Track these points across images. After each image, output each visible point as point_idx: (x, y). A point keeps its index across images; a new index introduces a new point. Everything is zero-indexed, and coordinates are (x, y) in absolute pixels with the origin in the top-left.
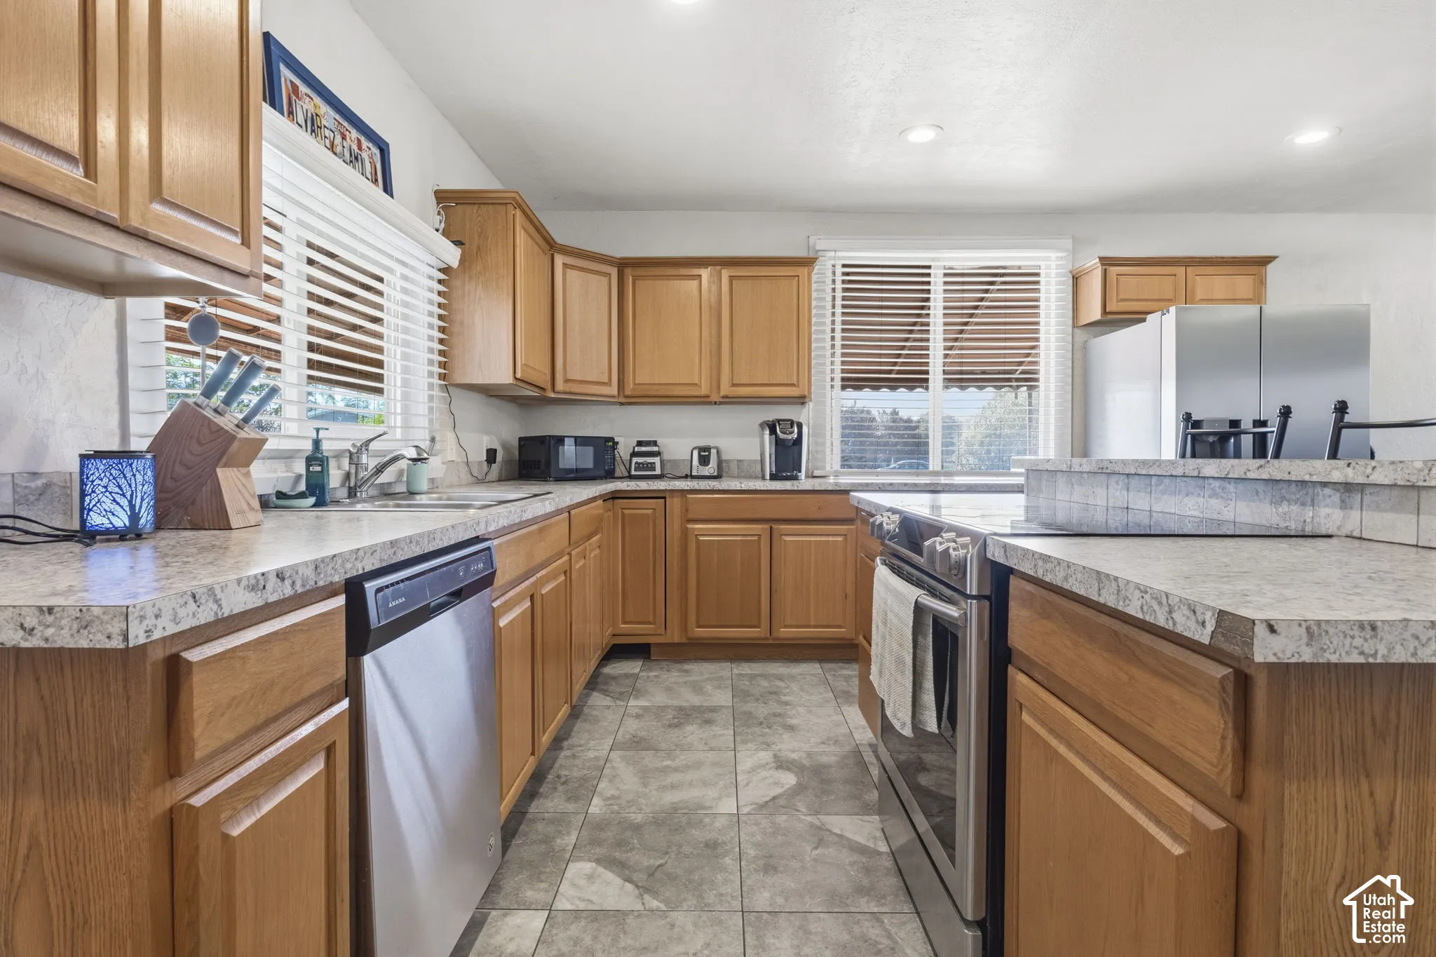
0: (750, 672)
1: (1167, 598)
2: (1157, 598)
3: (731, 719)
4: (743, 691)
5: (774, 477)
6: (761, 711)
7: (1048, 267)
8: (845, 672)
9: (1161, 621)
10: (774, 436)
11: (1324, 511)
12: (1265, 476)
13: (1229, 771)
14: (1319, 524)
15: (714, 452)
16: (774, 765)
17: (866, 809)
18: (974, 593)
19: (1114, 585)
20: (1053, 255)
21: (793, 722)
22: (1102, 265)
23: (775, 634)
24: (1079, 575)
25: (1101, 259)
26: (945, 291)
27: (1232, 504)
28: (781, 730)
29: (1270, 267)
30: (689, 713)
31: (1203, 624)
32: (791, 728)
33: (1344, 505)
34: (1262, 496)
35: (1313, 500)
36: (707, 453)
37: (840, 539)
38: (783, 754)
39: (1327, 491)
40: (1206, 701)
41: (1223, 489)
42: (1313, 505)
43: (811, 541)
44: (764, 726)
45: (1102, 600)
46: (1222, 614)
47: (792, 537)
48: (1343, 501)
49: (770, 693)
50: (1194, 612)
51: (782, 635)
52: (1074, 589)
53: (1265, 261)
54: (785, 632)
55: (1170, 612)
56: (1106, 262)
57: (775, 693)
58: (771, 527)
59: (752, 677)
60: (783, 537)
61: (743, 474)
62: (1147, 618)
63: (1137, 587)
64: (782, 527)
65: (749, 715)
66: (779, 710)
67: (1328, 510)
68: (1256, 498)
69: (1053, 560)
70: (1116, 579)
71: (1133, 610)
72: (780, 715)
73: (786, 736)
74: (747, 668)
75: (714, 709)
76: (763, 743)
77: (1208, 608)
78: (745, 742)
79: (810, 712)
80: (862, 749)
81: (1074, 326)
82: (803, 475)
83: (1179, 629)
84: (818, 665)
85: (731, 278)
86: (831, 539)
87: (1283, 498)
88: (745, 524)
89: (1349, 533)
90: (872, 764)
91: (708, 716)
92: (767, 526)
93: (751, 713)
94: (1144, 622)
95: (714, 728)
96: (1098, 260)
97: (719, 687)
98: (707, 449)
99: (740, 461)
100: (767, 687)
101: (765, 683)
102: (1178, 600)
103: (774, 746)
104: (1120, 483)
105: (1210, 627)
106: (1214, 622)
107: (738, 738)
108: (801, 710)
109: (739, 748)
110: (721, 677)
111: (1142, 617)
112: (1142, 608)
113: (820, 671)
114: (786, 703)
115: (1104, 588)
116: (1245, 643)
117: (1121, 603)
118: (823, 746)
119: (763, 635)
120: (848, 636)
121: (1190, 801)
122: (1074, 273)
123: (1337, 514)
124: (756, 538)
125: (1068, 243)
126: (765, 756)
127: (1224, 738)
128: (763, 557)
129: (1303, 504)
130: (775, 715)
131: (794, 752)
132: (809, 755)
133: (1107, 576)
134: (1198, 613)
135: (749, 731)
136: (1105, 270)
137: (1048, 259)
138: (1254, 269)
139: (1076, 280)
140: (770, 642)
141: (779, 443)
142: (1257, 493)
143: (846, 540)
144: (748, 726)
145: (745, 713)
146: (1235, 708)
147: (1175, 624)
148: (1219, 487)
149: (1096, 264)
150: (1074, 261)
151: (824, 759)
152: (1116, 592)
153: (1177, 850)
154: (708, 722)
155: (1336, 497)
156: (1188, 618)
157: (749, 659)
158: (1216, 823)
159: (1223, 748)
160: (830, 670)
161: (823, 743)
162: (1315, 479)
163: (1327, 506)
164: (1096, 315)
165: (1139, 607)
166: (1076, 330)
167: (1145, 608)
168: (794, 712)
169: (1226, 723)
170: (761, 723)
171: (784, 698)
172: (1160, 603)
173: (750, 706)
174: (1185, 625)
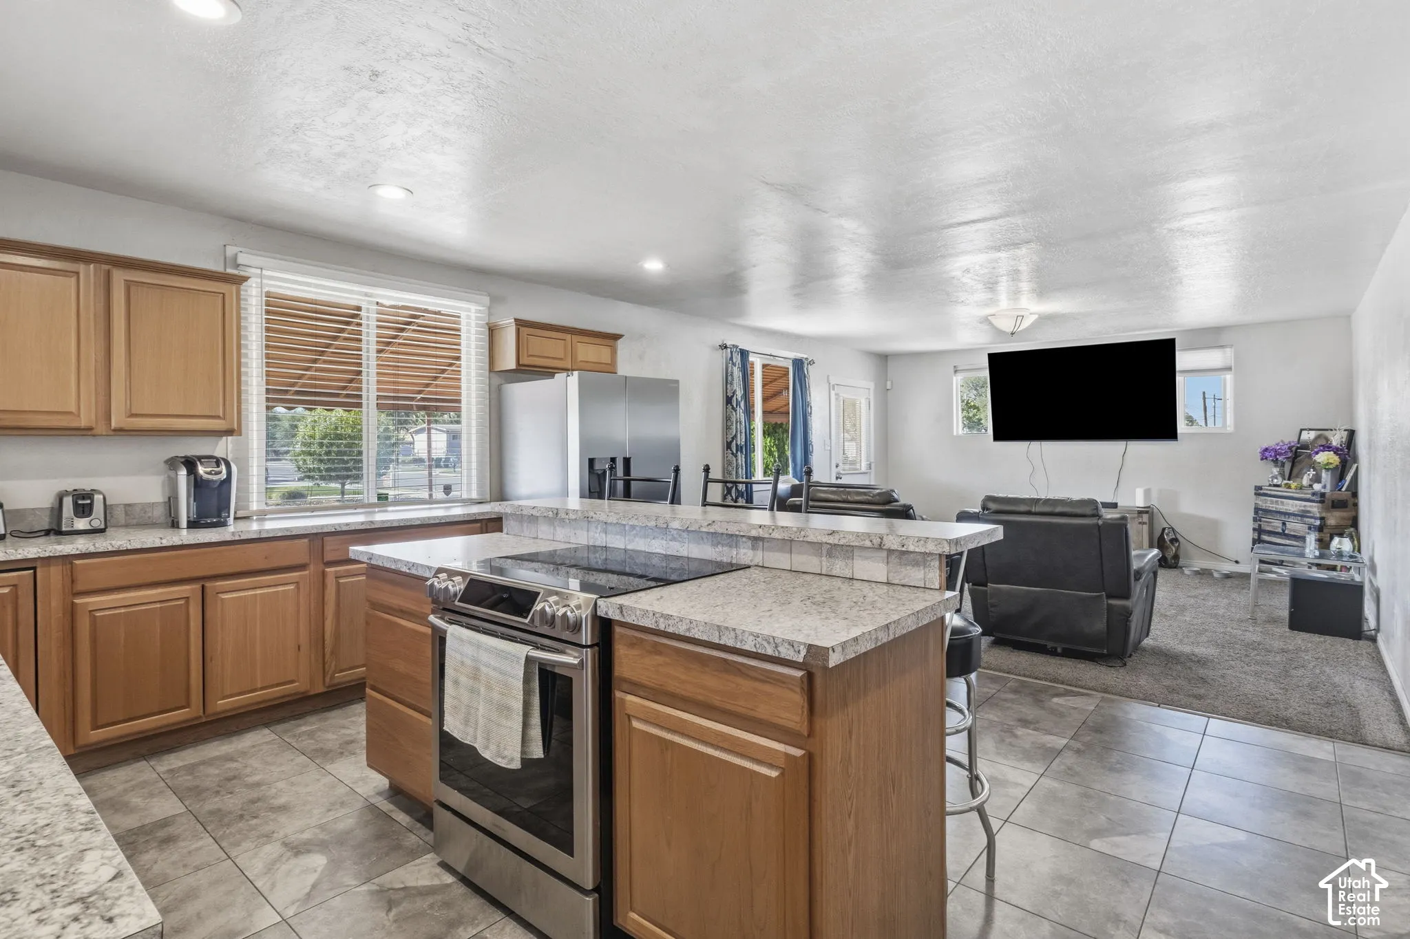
0: (181, 764)
1: (774, 640)
2: (766, 640)
3: (199, 827)
4: (189, 789)
5: (192, 525)
6: (231, 803)
7: (468, 317)
8: (304, 729)
9: (770, 652)
10: (192, 477)
11: (742, 551)
12: (712, 530)
13: (806, 723)
14: (740, 558)
15: (98, 498)
16: (289, 854)
17: (414, 854)
18: (589, 643)
19: (732, 634)
20: (473, 307)
21: (281, 801)
22: (516, 324)
23: (210, 710)
24: (701, 628)
25: (515, 319)
26: (378, 327)
27: (686, 545)
28: (273, 816)
29: (619, 342)
30: (131, 840)
31: (799, 652)
32: (283, 809)
33: (754, 548)
34: (705, 540)
35: (737, 545)
36: (89, 502)
37: (292, 587)
38: (292, 838)
39: (744, 539)
40: (792, 690)
41: (680, 535)
42: (736, 547)
43: (256, 595)
44: (247, 817)
45: (722, 642)
46: (810, 647)
47: (230, 595)
48: (753, 546)
49: (229, 780)
50: (793, 646)
51: (219, 709)
52: (696, 636)
53: (616, 337)
54: (222, 704)
55: (776, 647)
56: (521, 324)
57: (235, 777)
58: (203, 587)
59: (191, 769)
60: (220, 595)
61: (135, 521)
62: (759, 651)
63: (751, 634)
64: (218, 584)
65: (218, 814)
66: (254, 794)
67: (745, 551)
68: (701, 542)
69: (675, 618)
70: (734, 630)
71: (749, 646)
72: (259, 800)
73: (283, 819)
74: (175, 761)
75: (165, 823)
76: (258, 837)
77: (800, 643)
78: (237, 844)
79: (293, 784)
80: (373, 801)
81: (491, 370)
82: (231, 520)
83: (782, 656)
84: (266, 731)
85: (129, 285)
86: (280, 589)
87: (719, 543)
88: (166, 587)
89: (757, 564)
90: (392, 811)
91: (161, 834)
92: (197, 587)
93: (219, 810)
94: (757, 653)
95: (182, 844)
96: (513, 320)
97: (151, 795)
98: (89, 495)
99: (129, 505)
100: (218, 775)
101: (213, 771)
102: (781, 640)
103: (275, 835)
104: (599, 528)
105: (803, 652)
106: (805, 650)
107: (224, 844)
108: (281, 785)
109: (233, 854)
110: (145, 782)
111: (755, 651)
112: (755, 646)
113: (273, 736)
114: (258, 785)
115: (724, 635)
116: (824, 660)
117: (739, 643)
118: (330, 813)
119: (195, 715)
120: (302, 689)
121: (783, 745)
122: (491, 325)
123: (750, 553)
124: (182, 602)
125: (486, 300)
126: (272, 850)
127: (803, 707)
128: (192, 624)
129: (730, 546)
130: (253, 802)
131: (302, 832)
132: (322, 827)
133: (727, 628)
134: (795, 646)
135: (232, 830)
136: (519, 329)
137: (469, 310)
138: (610, 342)
139: (492, 331)
140: (204, 720)
141: (198, 485)
142: (702, 538)
143: (298, 588)
144: (228, 825)
145: (211, 813)
146: (808, 690)
147: (779, 652)
148: (677, 534)
149: (510, 323)
150: (490, 314)
151: (342, 826)
152: (734, 637)
153: (774, 774)
154: (169, 840)
155: (749, 543)
156: (788, 649)
157: (170, 750)
158: (798, 752)
159: (803, 712)
160: (286, 731)
161: (330, 810)
162: (742, 534)
163: (744, 548)
164: (512, 365)
165: (753, 645)
166: (492, 374)
167: (758, 646)
168: (274, 791)
169: (804, 700)
170: (241, 816)
171: (250, 780)
172: (769, 643)
173: (213, 803)
174: (786, 653)
